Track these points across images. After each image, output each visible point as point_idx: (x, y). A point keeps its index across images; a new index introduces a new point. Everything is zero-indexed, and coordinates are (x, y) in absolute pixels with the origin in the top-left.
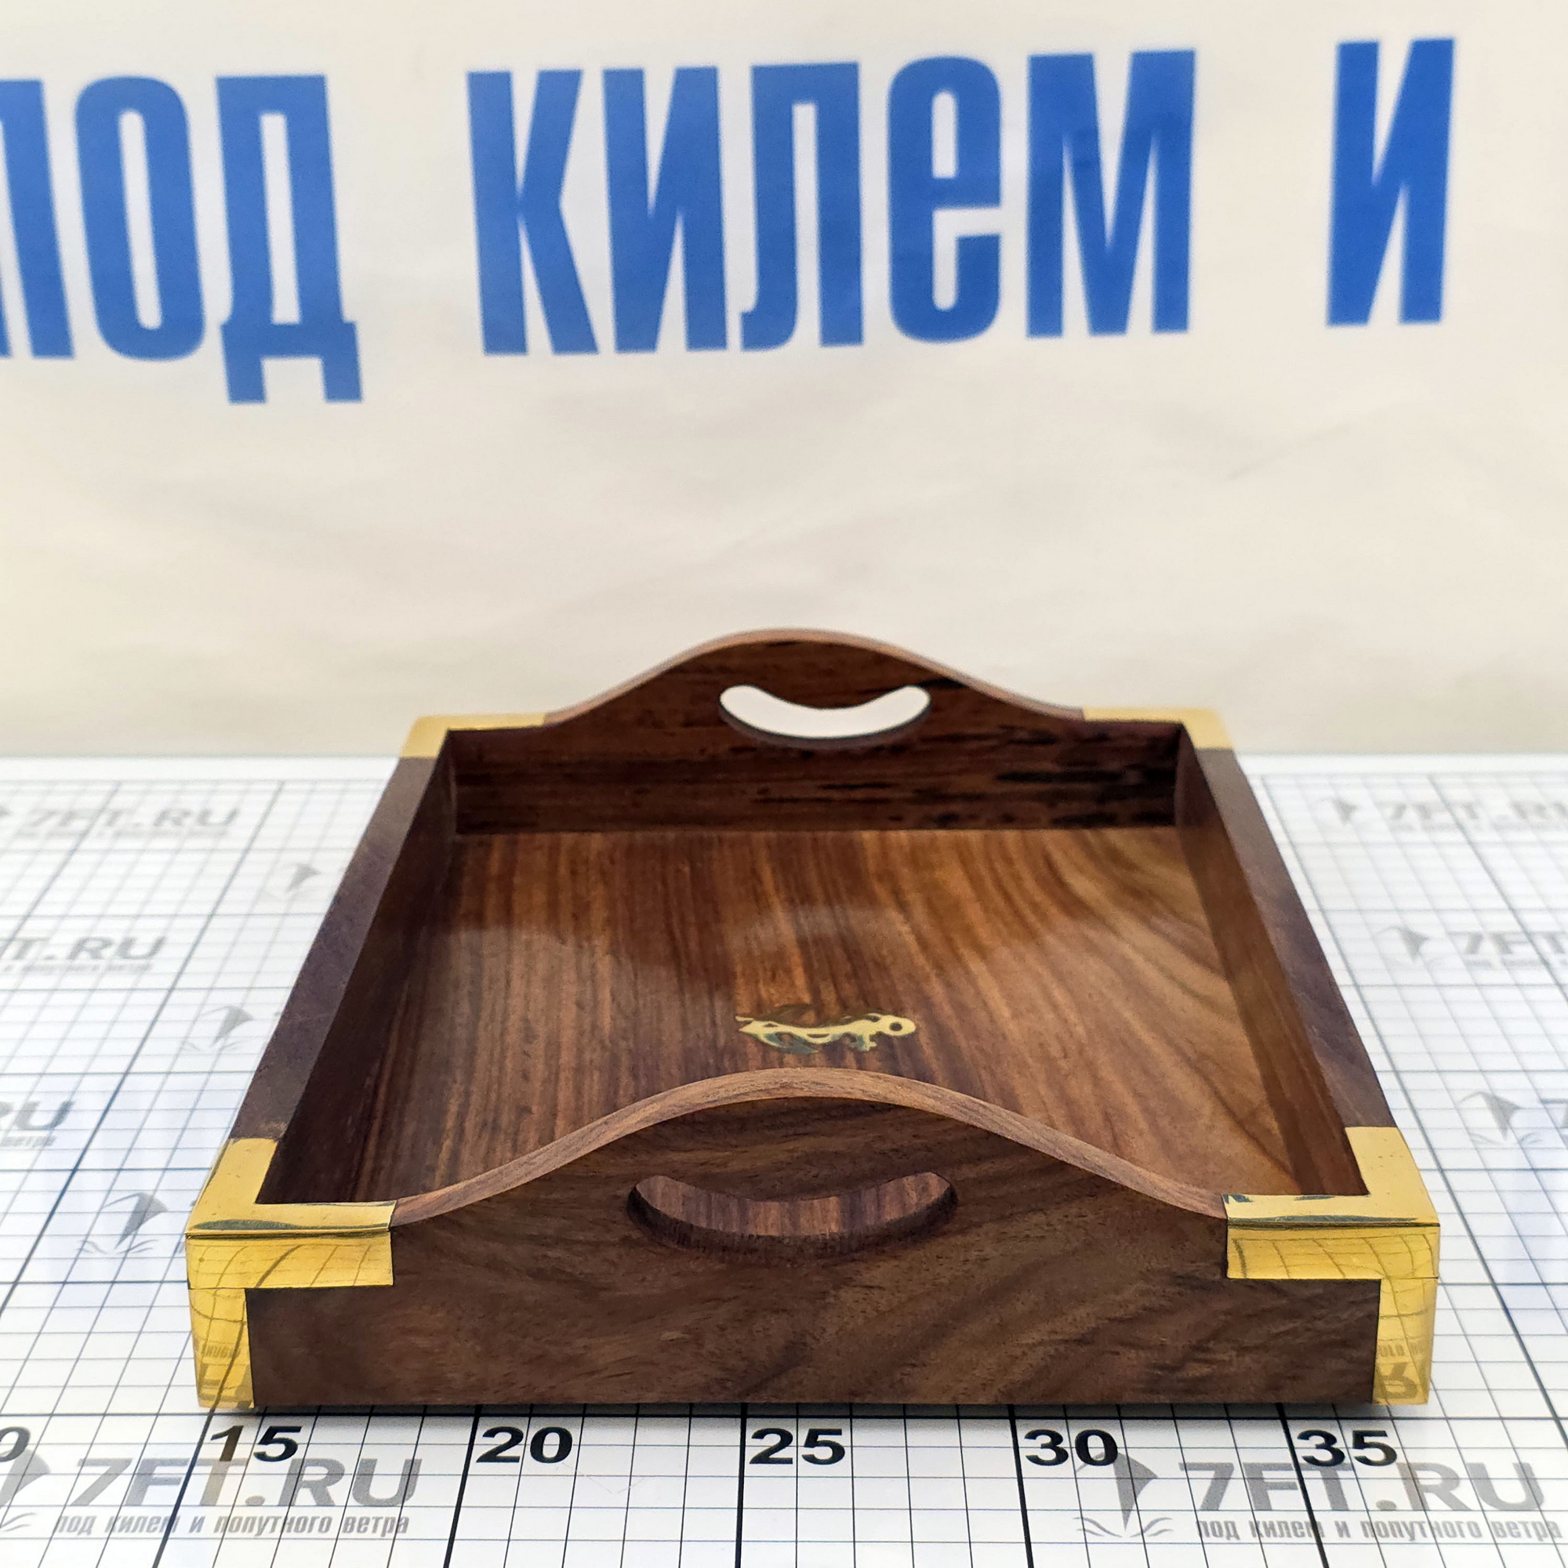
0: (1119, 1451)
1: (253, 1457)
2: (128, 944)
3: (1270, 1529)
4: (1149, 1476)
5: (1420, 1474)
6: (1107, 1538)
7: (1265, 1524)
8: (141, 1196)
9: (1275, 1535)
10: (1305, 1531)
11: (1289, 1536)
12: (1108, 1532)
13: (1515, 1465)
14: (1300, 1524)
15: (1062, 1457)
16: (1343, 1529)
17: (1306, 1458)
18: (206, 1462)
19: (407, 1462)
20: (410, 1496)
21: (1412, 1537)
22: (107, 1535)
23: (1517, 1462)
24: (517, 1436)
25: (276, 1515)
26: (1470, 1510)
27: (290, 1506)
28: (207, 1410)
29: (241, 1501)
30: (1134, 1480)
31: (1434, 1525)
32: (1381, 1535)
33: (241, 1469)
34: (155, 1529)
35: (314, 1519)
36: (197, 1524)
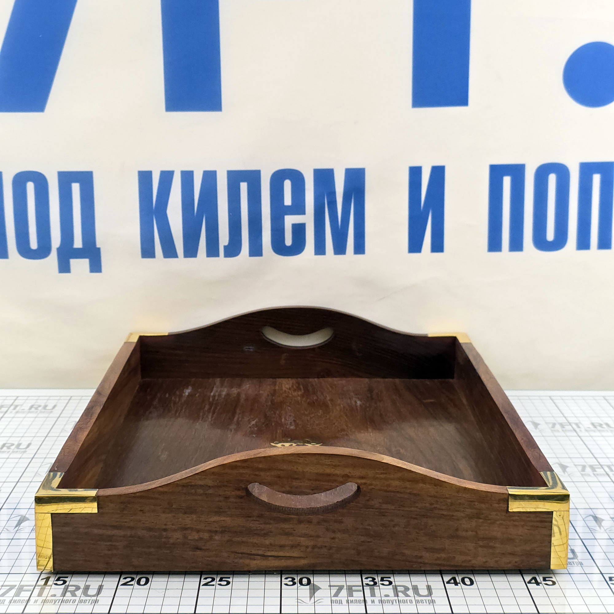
0: (311, 582)
1: (53, 584)
2: (19, 445)
3: (352, 602)
4: (319, 588)
5: (398, 588)
6: (304, 604)
7: (350, 600)
8: (22, 516)
9: (353, 603)
10: (362, 602)
11: (357, 603)
12: (305, 602)
13: (426, 585)
14: (361, 600)
15: (294, 584)
16: (373, 602)
17: (366, 584)
18: (39, 586)
19: (99, 586)
20: (100, 594)
21: (393, 603)
22: (9, 604)
23: (427, 585)
24: (133, 579)
25: (60, 599)
26: (411, 597)
27: (64, 597)
28: (40, 572)
29: (49, 595)
30: (314, 589)
31: (399, 601)
32: (384, 603)
33: (50, 587)
34: (23, 603)
35: (71, 600)
36: (36, 601)
